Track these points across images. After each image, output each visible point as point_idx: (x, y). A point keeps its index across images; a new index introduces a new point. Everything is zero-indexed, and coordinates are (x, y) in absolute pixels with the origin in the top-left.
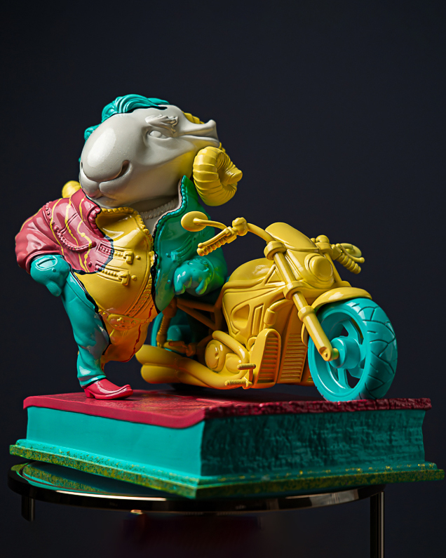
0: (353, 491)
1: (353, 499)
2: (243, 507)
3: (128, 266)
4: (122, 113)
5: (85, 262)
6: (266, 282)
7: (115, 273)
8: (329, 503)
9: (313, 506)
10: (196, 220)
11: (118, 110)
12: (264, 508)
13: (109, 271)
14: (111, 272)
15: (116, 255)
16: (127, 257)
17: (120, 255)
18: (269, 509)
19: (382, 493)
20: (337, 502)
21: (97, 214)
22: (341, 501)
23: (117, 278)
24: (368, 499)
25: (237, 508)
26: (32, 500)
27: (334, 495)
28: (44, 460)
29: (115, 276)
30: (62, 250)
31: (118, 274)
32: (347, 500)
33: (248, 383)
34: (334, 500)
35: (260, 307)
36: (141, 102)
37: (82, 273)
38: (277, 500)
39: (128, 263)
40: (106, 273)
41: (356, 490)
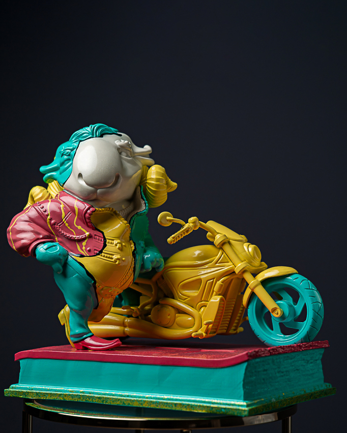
0: (274, 413)
1: (274, 420)
3: (119, 251)
4: (96, 137)
5: (84, 248)
6: (216, 263)
7: (111, 256)
8: (256, 423)
9: (245, 425)
10: (168, 218)
11: (93, 135)
13: (106, 255)
14: (108, 256)
15: (109, 243)
16: (118, 245)
17: (111, 243)
18: (214, 427)
19: (290, 418)
20: (262, 422)
21: (93, 212)
22: (265, 422)
23: (113, 260)
27: (260, 417)
28: (52, 398)
29: (112, 258)
30: (56, 238)
31: (114, 257)
32: (270, 420)
33: (204, 334)
34: (260, 420)
35: (212, 281)
36: (106, 129)
37: (82, 256)
38: (219, 421)
39: (119, 248)
40: (104, 256)
41: (276, 413)
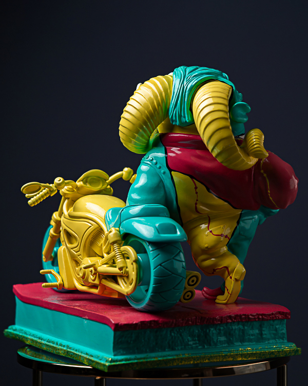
2: (187, 375)
9: (236, 374)
12: (202, 375)
22: (256, 371)
24: (276, 369)
25: (183, 376)
26: (40, 372)
